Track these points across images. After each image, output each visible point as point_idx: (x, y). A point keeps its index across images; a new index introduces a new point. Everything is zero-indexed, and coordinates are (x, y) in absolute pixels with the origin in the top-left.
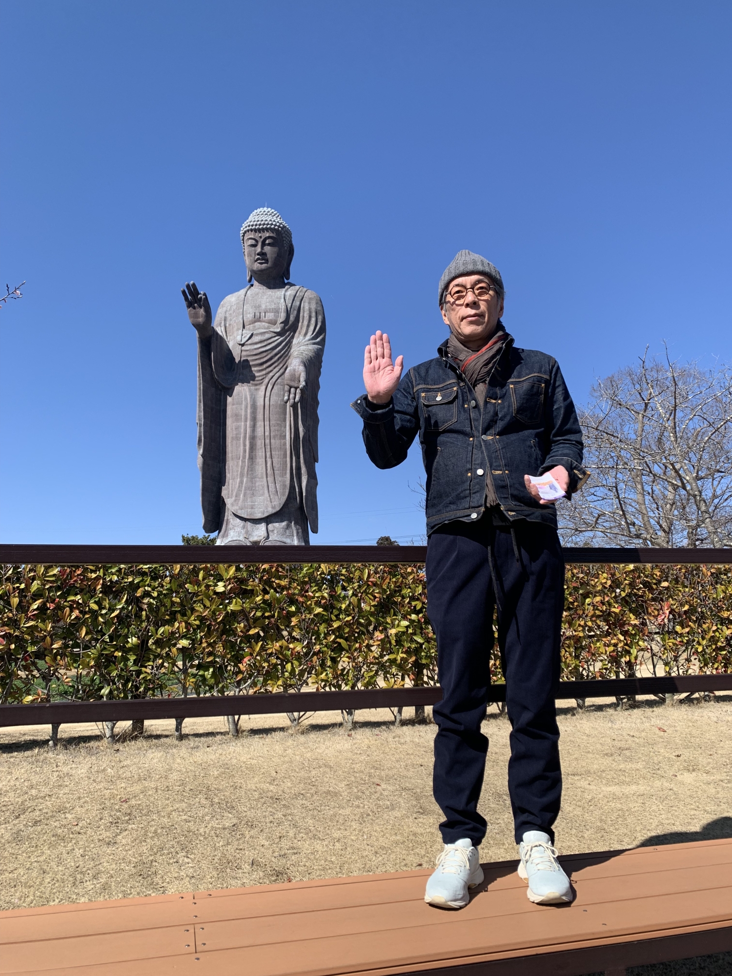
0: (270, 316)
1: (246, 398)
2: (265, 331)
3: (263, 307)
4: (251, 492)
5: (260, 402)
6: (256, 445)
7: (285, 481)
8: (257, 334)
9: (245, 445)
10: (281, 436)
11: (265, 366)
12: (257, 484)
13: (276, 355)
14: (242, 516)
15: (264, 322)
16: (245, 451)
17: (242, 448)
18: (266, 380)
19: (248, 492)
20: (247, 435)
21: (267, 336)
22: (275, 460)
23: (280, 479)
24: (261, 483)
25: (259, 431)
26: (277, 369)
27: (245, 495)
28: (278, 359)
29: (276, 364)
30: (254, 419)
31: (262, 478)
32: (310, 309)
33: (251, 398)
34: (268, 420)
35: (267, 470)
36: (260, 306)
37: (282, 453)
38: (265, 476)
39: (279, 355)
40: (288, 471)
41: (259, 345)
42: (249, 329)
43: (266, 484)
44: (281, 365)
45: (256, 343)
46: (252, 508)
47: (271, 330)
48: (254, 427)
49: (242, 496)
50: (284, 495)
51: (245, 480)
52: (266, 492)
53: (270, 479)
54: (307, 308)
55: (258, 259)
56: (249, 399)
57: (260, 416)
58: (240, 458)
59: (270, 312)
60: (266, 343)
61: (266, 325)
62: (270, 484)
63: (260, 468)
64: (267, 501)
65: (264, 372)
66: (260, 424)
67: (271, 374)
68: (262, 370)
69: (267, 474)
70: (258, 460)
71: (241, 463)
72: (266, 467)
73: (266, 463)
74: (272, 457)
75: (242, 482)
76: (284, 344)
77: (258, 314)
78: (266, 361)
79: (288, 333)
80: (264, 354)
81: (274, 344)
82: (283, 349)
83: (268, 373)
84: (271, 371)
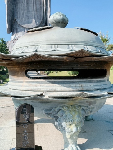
7: (41, 14)
12: (30, 14)
14: (24, 26)
22: (38, 5)
23: (39, 13)
24: (32, 14)
27: (25, 18)
31: (32, 12)
35: (34, 9)
38: (33, 11)
40: (42, 11)
43: (34, 15)
49: (24, 18)
50: (40, 20)
51: (25, 12)
52: (34, 18)
53: (35, 13)
63: (31, 8)
64: (34, 21)
69: (34, 11)
70: (30, 4)
71: (23, 5)
72: (34, 8)
73: (34, 6)
74: (36, 4)
75: (24, 13)
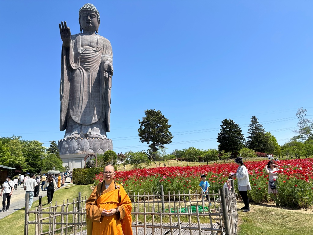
2: (91, 49)
3: (89, 40)
5: (89, 77)
8: (87, 50)
13: (95, 59)
14: (80, 123)
15: (90, 46)
18: (91, 69)
21: (92, 51)
25: (88, 89)
28: (96, 61)
29: (95, 63)
34: (92, 84)
37: (98, 98)
42: (84, 48)
44: (97, 64)
45: (87, 54)
46: (85, 120)
47: (93, 49)
48: (86, 86)
55: (88, 22)
59: (92, 43)
60: (91, 54)
68: (90, 64)
76: (98, 56)
77: (87, 43)
78: (91, 61)
79: (99, 52)
80: (91, 58)
81: (94, 55)
82: (98, 58)
83: (92, 66)
84: (94, 65)
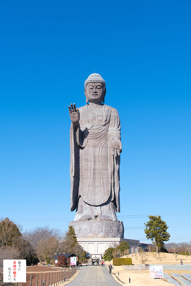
0: (100, 118)
1: (91, 152)
2: (98, 124)
3: (96, 114)
4: (94, 193)
5: (97, 154)
6: (95, 172)
7: (108, 189)
8: (95, 126)
9: (91, 173)
10: (106, 169)
11: (99, 139)
12: (96, 190)
13: (103, 134)
14: (90, 204)
15: (97, 120)
16: (91, 175)
17: (89, 174)
18: (99, 145)
19: (92, 193)
20: (92, 168)
21: (99, 126)
22: (104, 180)
23: (106, 188)
24: (98, 189)
25: (97, 167)
26: (103, 141)
27: (91, 195)
28: (104, 136)
29: (103, 138)
30: (95, 161)
31: (99, 187)
32: (115, 116)
33: (93, 152)
34: (101, 162)
35: (100, 184)
36: (95, 114)
37: (107, 176)
39: (104, 135)
40: (110, 185)
41: (96, 130)
42: (91, 123)
43: (100, 190)
44: (105, 139)
45: (95, 129)
47: (100, 124)
48: (95, 165)
50: (108, 195)
51: (91, 188)
52: (101, 193)
53: (102, 188)
54: (113, 115)
55: (94, 94)
56: (92, 153)
57: (97, 160)
58: (88, 178)
59: (100, 116)
60: (99, 129)
61: (98, 122)
62: (102, 190)
63: (97, 183)
64: (101, 197)
65: (98, 142)
66: (97, 163)
67: (101, 142)
68: (98, 141)
69: (101, 186)
70: (96, 179)
71: (89, 181)
72: (100, 182)
73: (100, 181)
74: (102, 178)
75: (89, 189)
76: (106, 130)
77: (94, 117)
78: (99, 137)
79: (106, 125)
80: (99, 134)
81: (102, 130)
82: (105, 132)
83: (100, 142)
84: (101, 141)
